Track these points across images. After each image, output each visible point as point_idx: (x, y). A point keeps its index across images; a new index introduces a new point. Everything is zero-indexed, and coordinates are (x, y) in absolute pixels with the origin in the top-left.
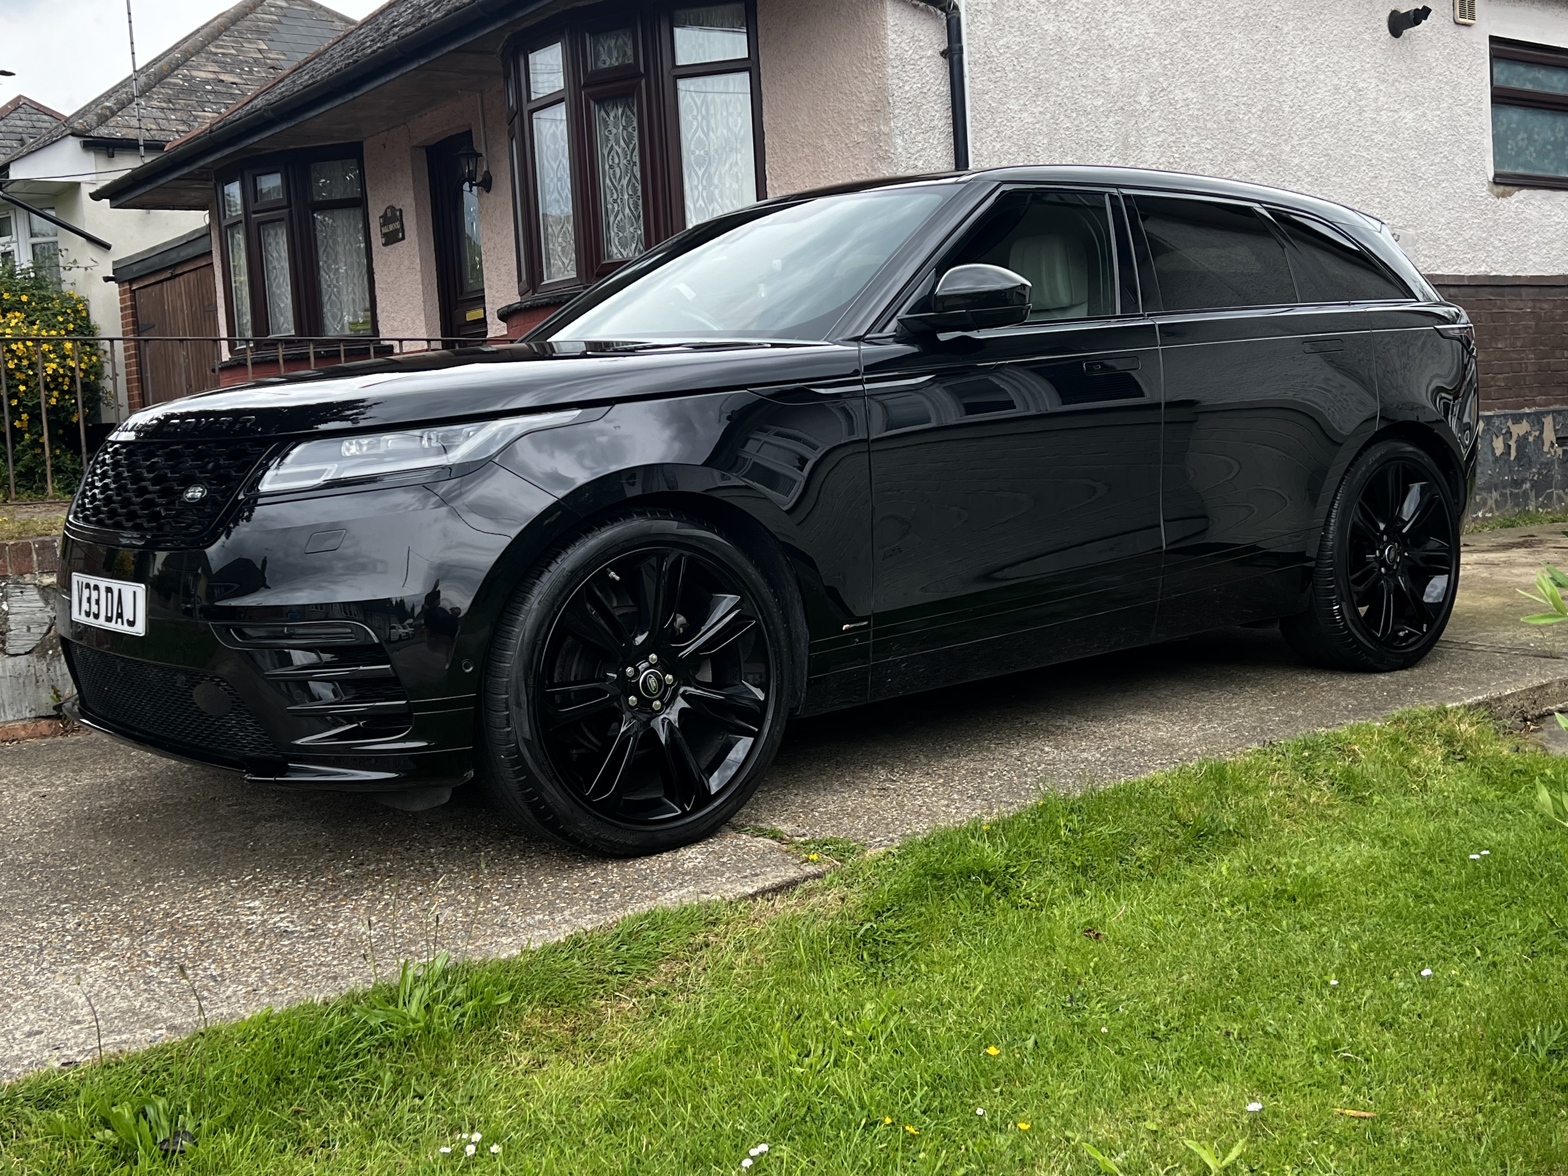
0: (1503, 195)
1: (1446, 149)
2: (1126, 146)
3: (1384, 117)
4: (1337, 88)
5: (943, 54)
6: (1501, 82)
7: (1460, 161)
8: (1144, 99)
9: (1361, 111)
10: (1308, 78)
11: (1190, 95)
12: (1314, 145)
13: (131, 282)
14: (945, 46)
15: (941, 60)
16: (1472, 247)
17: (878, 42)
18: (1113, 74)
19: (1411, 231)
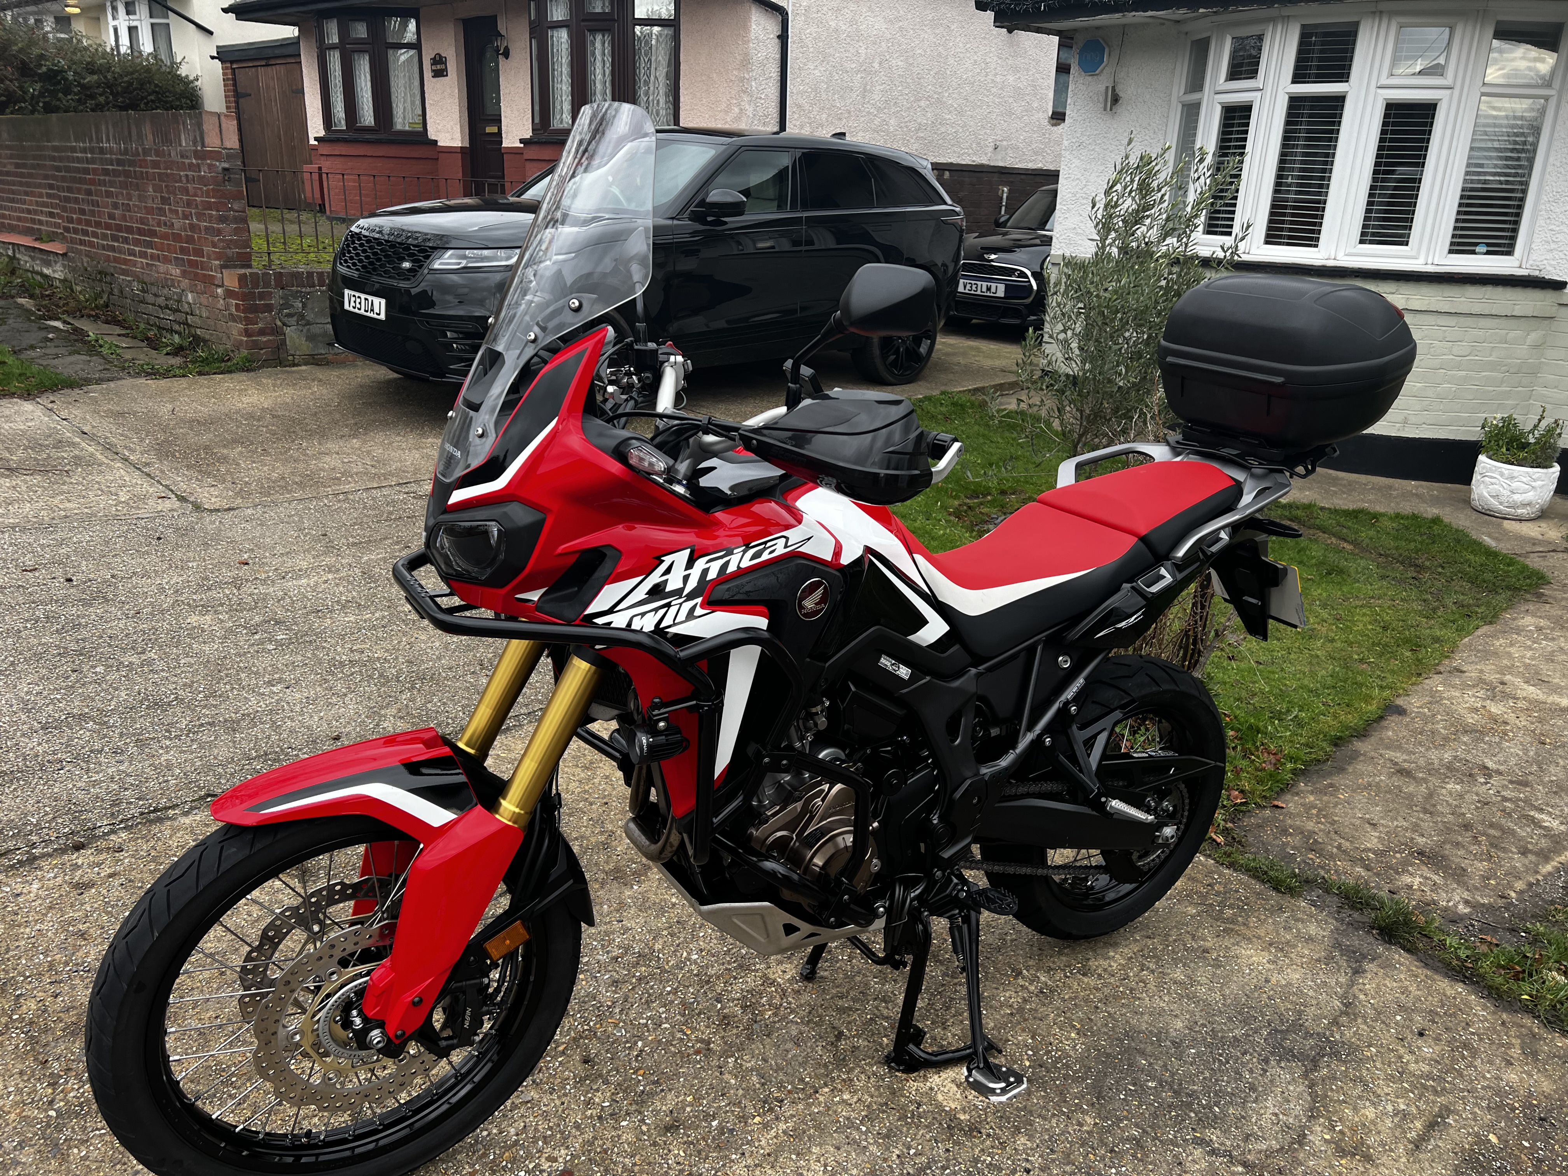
0: (1053, 125)
1: (1028, 98)
2: (865, 90)
3: (998, 79)
4: (975, 61)
5: (778, 37)
6: (1061, 61)
7: (1035, 105)
8: (876, 65)
9: (987, 75)
10: (962, 55)
11: (900, 63)
12: (960, 93)
13: (232, 62)
14: (779, 33)
15: (777, 41)
16: (1036, 153)
17: (746, 27)
18: (862, 51)
19: (1005, 143)
